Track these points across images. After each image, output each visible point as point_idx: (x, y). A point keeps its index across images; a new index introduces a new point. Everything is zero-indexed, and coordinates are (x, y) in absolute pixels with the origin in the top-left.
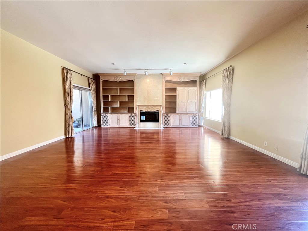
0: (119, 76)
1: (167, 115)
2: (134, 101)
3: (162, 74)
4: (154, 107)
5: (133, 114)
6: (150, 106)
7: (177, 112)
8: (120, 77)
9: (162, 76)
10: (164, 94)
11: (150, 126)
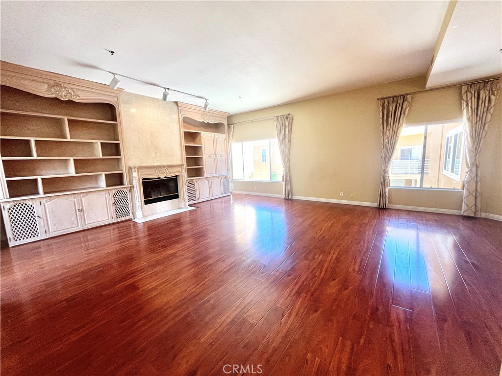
0: (67, 86)
1: (191, 182)
2: (122, 157)
3: (176, 103)
4: (171, 170)
5: (124, 190)
6: (164, 167)
7: (206, 175)
8: (72, 89)
9: (176, 107)
10: (184, 144)
11: (163, 210)
